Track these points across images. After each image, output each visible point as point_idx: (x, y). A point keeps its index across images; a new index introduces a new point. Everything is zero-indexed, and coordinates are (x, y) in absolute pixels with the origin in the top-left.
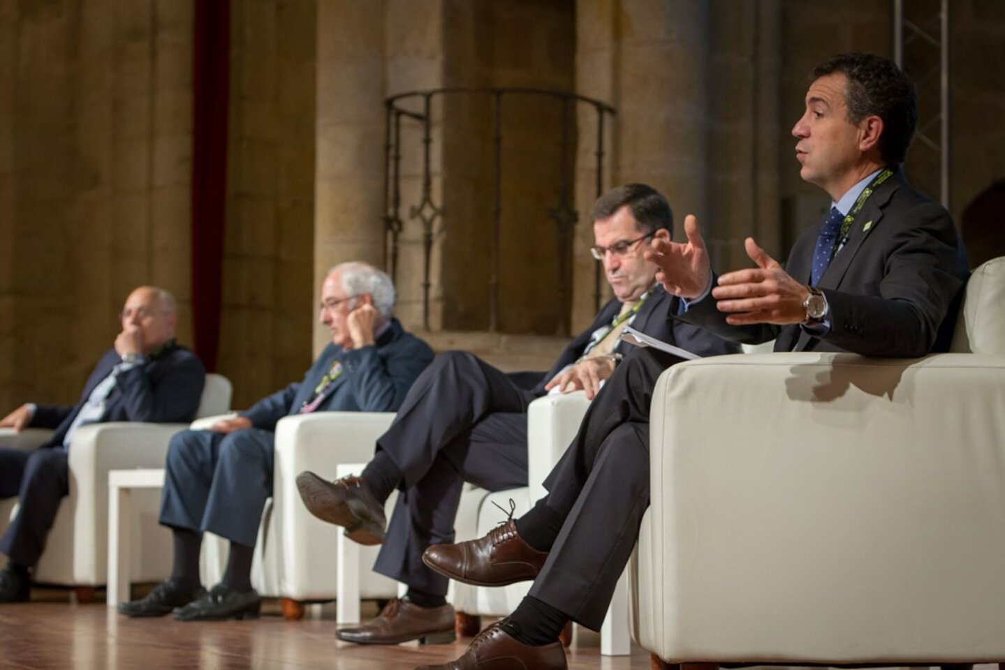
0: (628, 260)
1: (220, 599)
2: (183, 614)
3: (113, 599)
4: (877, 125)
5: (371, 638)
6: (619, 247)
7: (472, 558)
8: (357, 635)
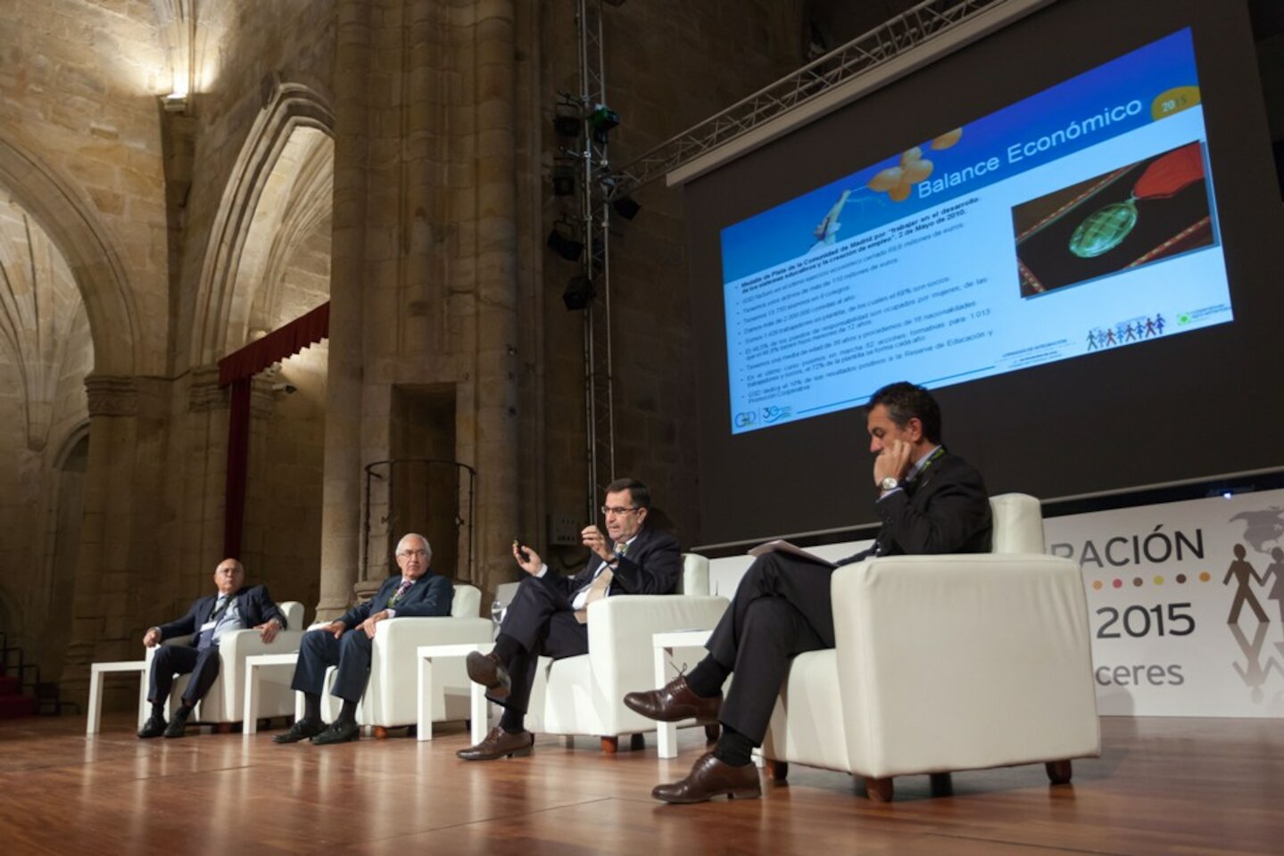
0: (620, 518)
1: (340, 730)
2: (319, 741)
3: (246, 729)
4: (918, 423)
5: (481, 756)
6: (617, 510)
7: (657, 703)
8: (470, 754)
